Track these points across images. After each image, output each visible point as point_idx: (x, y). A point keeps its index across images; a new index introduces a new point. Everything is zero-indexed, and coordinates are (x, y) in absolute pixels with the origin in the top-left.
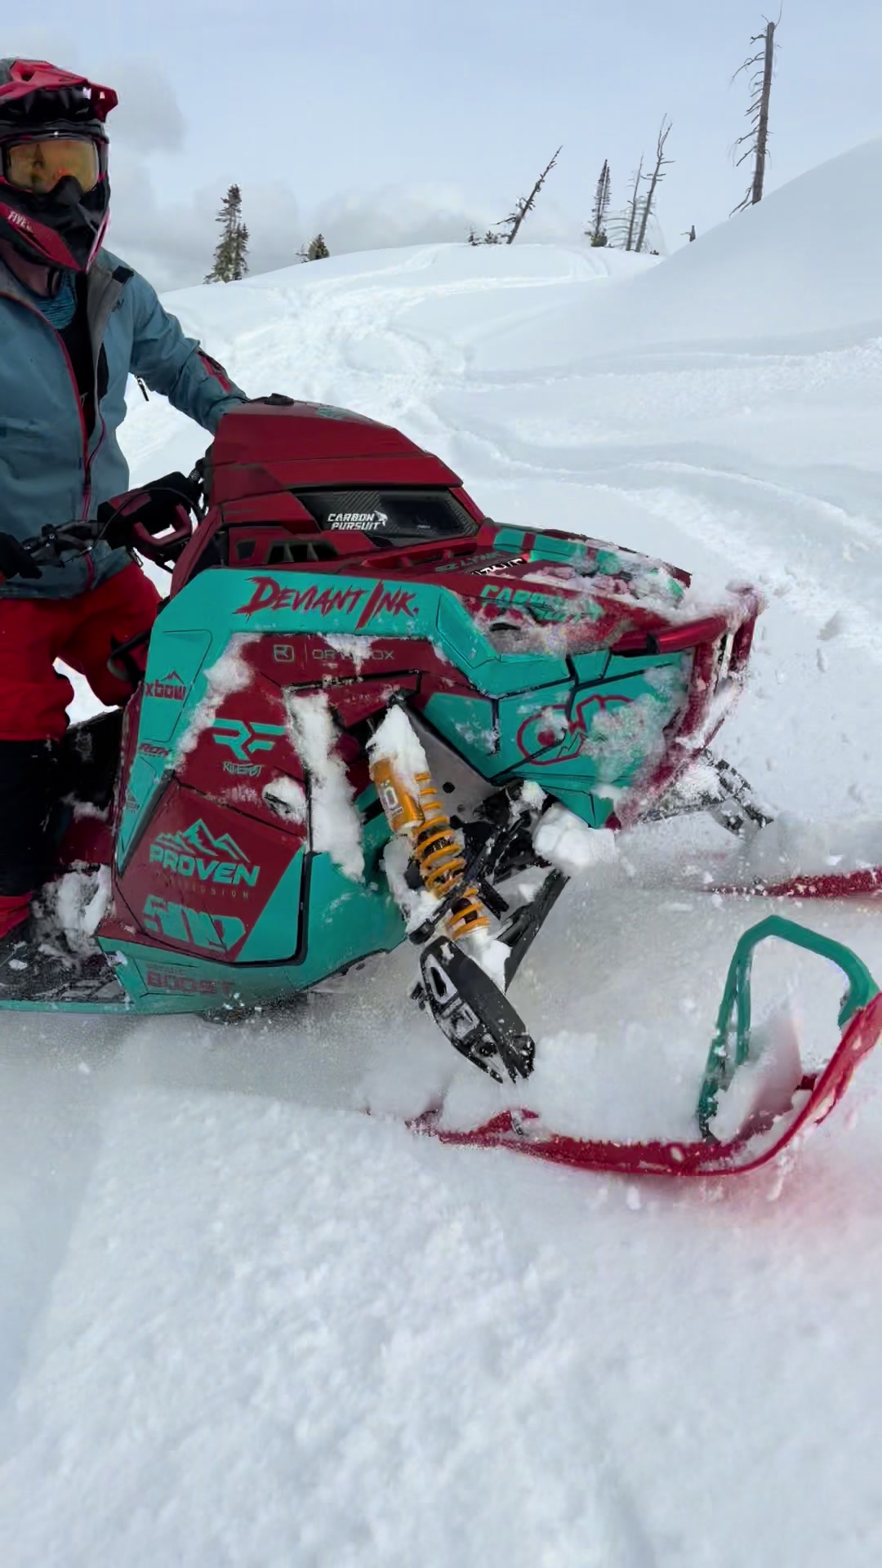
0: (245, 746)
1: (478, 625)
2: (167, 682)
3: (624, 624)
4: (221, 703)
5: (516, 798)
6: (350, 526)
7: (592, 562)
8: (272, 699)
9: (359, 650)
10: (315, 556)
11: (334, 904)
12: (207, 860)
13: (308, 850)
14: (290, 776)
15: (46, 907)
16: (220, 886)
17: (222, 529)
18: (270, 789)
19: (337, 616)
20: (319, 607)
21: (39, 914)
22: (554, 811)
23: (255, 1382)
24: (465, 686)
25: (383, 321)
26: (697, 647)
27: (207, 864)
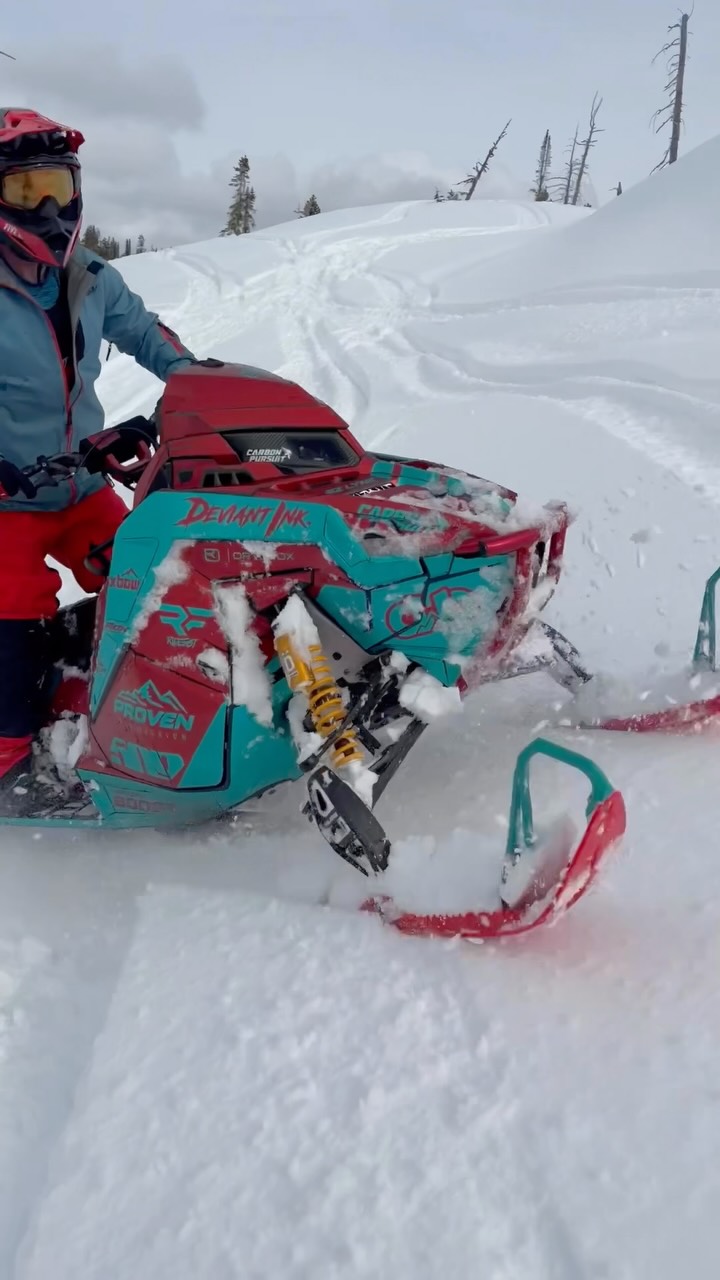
0: (183, 624)
1: (356, 534)
2: (126, 577)
3: (463, 534)
4: (166, 592)
5: (386, 664)
6: (263, 459)
7: (442, 486)
8: (204, 590)
9: (267, 553)
10: (237, 482)
11: (251, 744)
12: (156, 710)
13: (230, 703)
14: (217, 647)
15: (43, 746)
16: (165, 731)
17: (168, 461)
18: (201, 657)
19: (251, 527)
20: (238, 520)
21: (37, 751)
22: (416, 674)
23: (257, 1127)
24: (346, 581)
25: (364, 265)
26: (518, 551)
27: (155, 713)
